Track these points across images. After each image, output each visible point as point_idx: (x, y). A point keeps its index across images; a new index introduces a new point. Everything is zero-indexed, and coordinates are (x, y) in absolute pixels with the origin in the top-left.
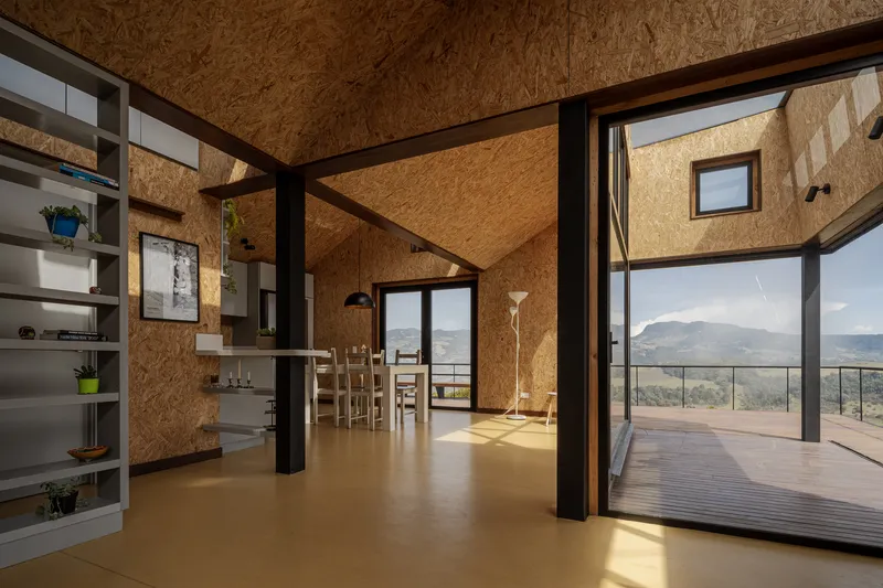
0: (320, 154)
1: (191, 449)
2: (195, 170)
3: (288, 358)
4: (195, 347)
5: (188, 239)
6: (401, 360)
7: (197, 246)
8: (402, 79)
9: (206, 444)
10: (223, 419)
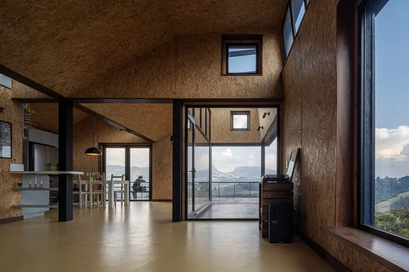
0: (82, 96)
1: (7, 216)
2: (10, 89)
3: (65, 175)
4: (9, 170)
5: (6, 120)
6: (114, 179)
7: (11, 124)
8: (119, 77)
9: (15, 214)
10: (23, 203)
